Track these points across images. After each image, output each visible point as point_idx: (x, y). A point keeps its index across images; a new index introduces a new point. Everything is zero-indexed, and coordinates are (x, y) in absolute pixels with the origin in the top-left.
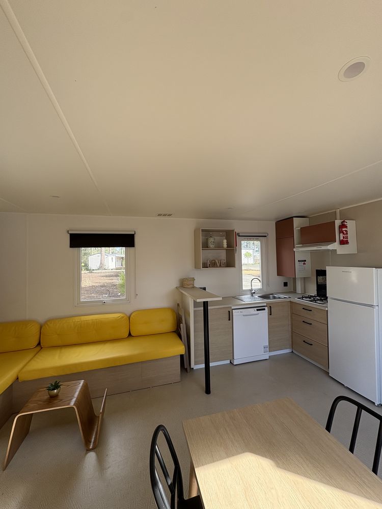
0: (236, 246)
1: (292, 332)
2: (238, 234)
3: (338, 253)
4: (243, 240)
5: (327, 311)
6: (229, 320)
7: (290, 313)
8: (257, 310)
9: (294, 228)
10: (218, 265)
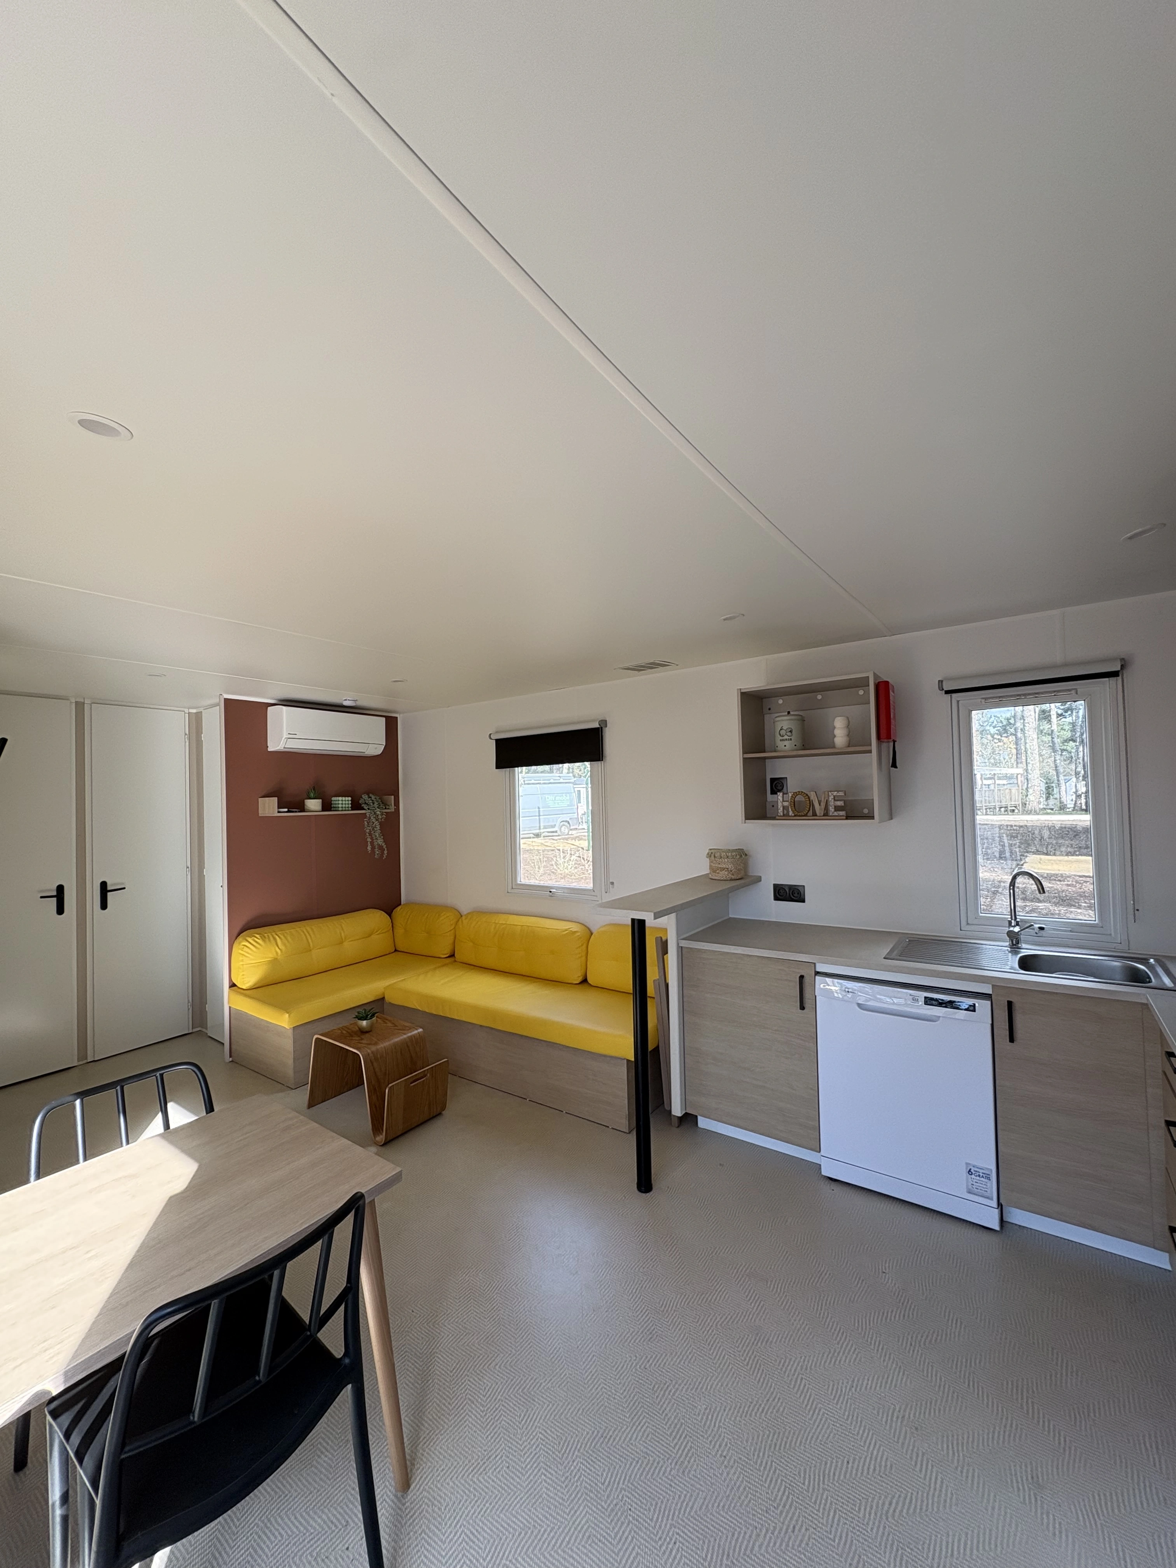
6: (802, 1007)
7: (1155, 1064)
8: (930, 1001)
10: (819, 809)
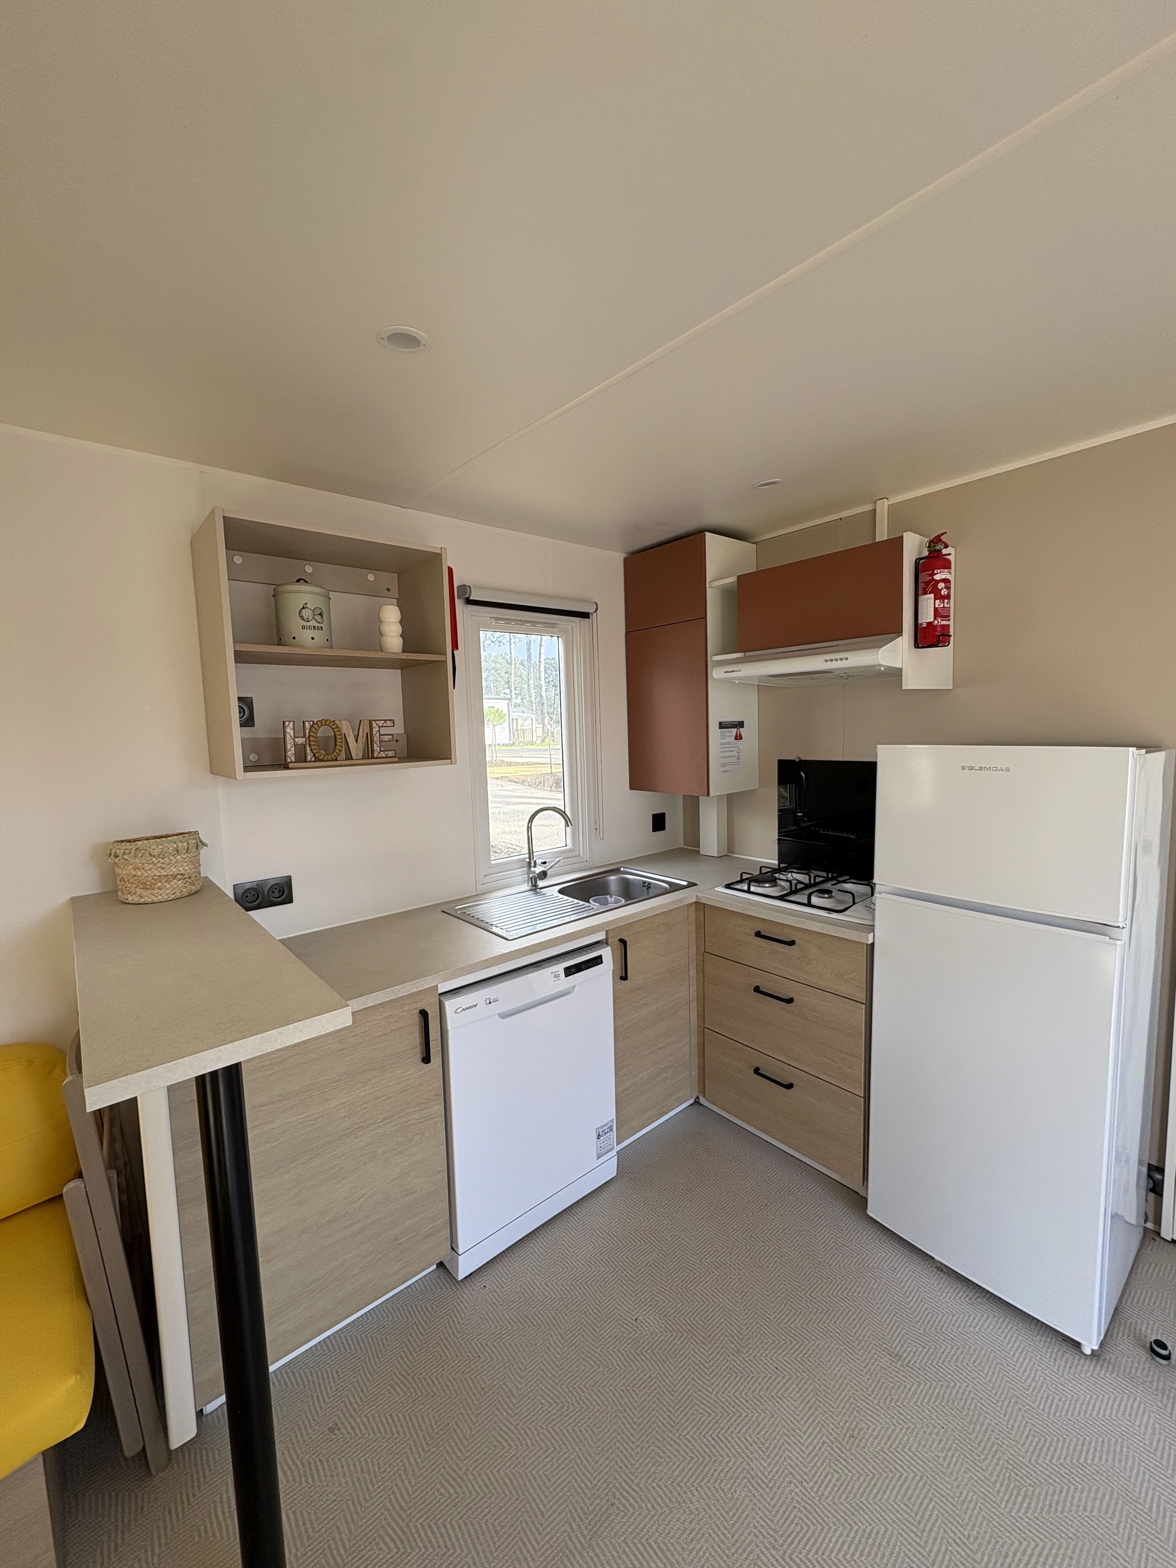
0: (455, 646)
1: (703, 1030)
2: (464, 588)
3: (910, 682)
4: (488, 627)
5: (873, 945)
6: (426, 1059)
7: (693, 950)
8: (569, 971)
9: (710, 574)
10: (356, 749)
